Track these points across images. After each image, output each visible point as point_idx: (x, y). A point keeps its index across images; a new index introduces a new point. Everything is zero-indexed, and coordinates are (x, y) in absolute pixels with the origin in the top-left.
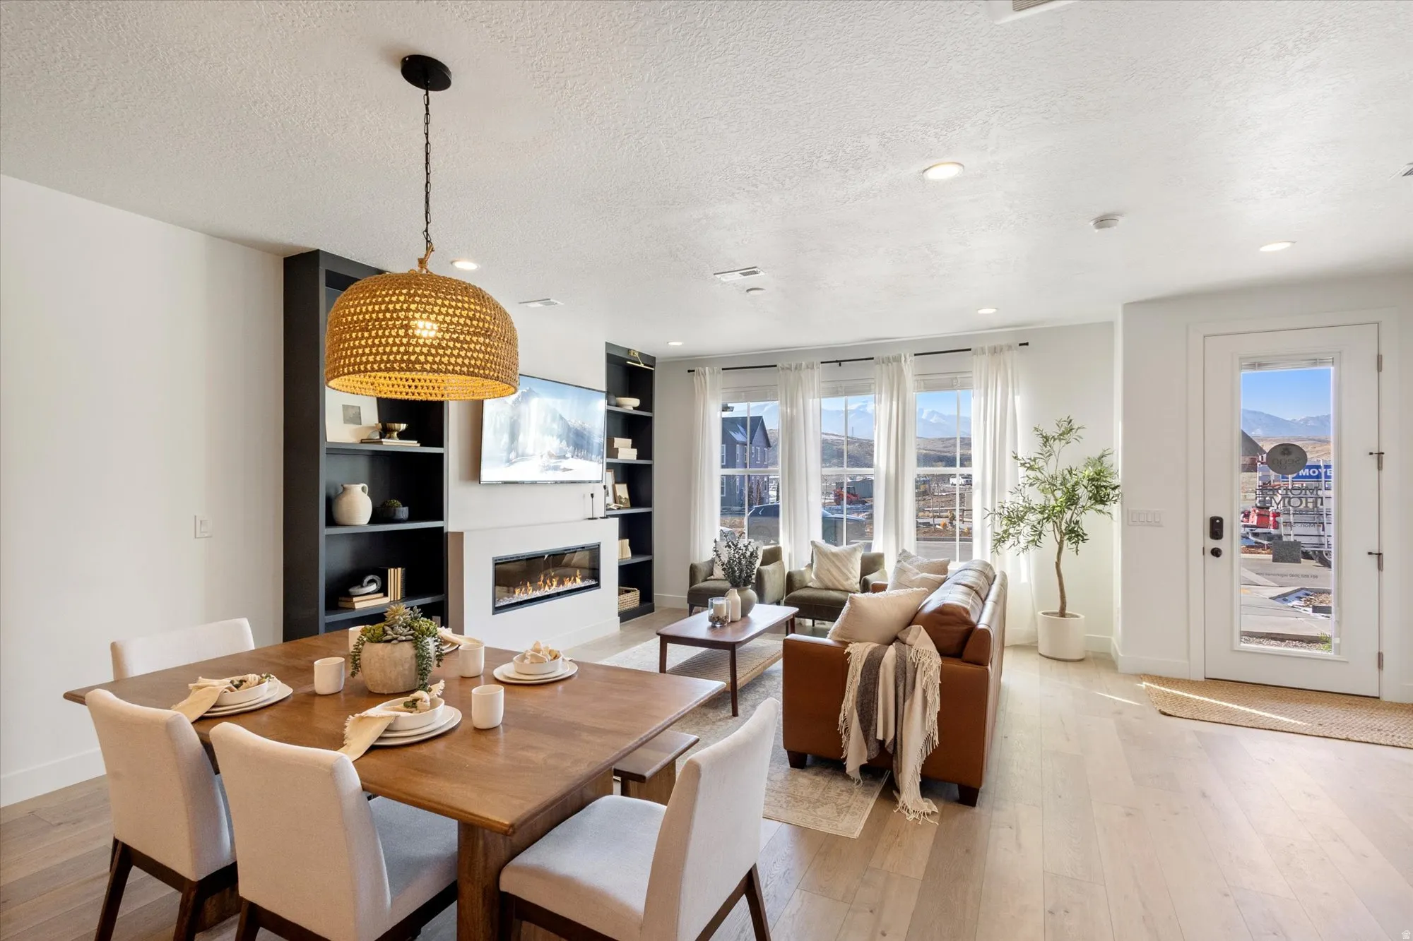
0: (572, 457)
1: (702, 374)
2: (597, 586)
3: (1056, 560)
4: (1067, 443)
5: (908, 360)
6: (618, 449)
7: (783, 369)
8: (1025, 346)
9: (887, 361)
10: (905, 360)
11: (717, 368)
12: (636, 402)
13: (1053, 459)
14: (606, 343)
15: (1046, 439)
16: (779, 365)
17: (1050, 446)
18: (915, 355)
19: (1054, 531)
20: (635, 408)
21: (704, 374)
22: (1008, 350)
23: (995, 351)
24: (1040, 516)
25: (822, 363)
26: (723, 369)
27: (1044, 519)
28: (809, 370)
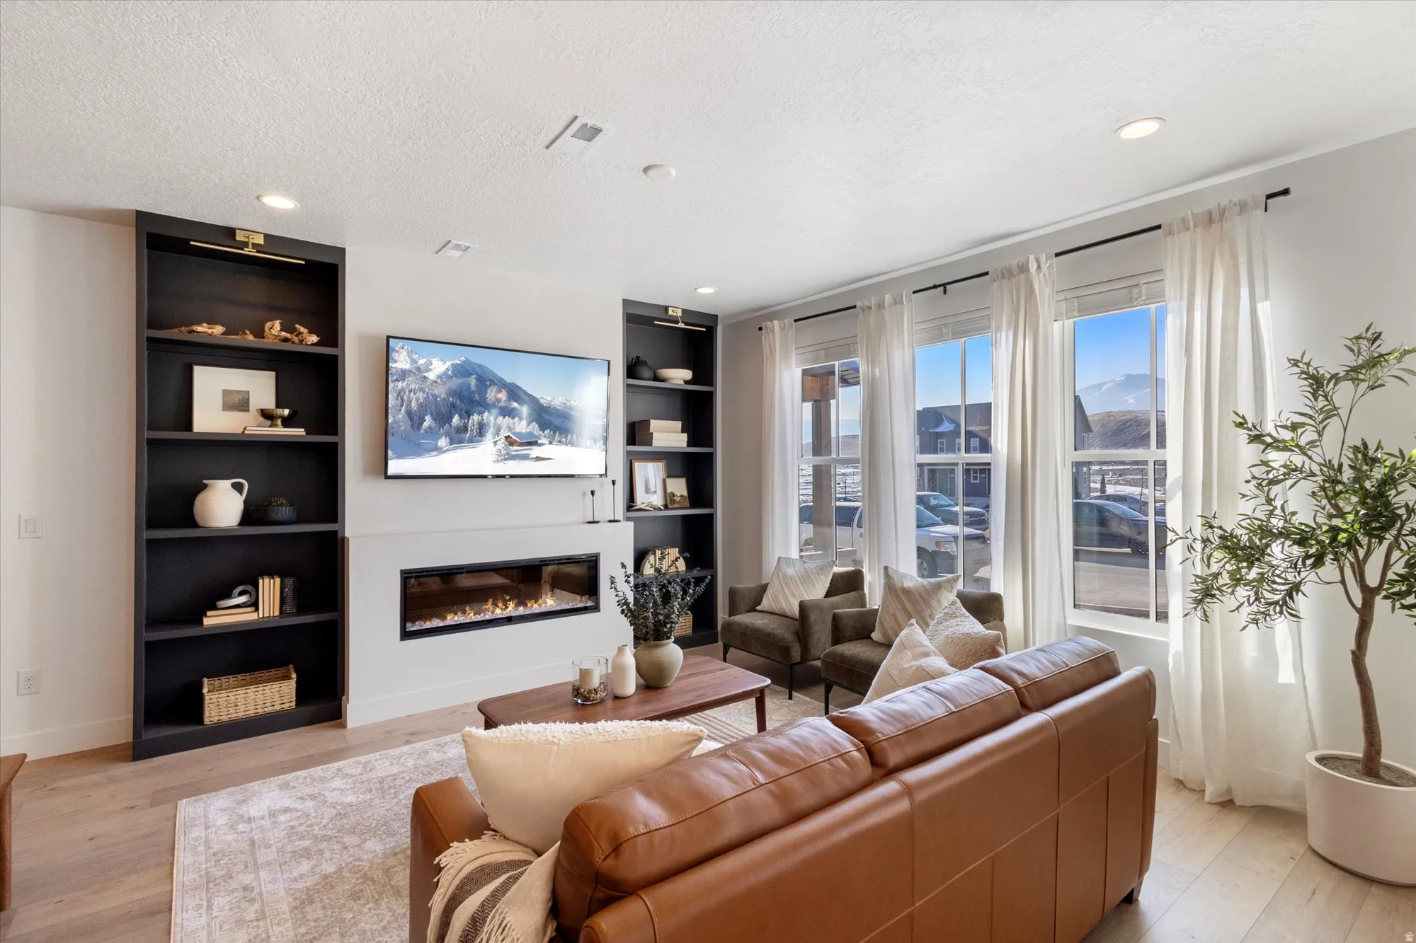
0: (550, 443)
1: (771, 331)
2: (596, 608)
3: (1353, 646)
4: (1372, 388)
5: (1045, 267)
6: (652, 433)
7: (863, 309)
8: (1281, 198)
9: (1007, 274)
10: (1039, 267)
11: (788, 321)
12: (687, 374)
13: (1334, 425)
14: (624, 300)
15: (1317, 383)
16: (859, 304)
17: (1325, 397)
18: (1057, 255)
19: (1343, 582)
20: (687, 382)
21: (773, 331)
22: (1241, 213)
23: (1211, 219)
24: (1297, 551)
25: (914, 292)
26: (796, 321)
27: (1307, 557)
28: (898, 306)
